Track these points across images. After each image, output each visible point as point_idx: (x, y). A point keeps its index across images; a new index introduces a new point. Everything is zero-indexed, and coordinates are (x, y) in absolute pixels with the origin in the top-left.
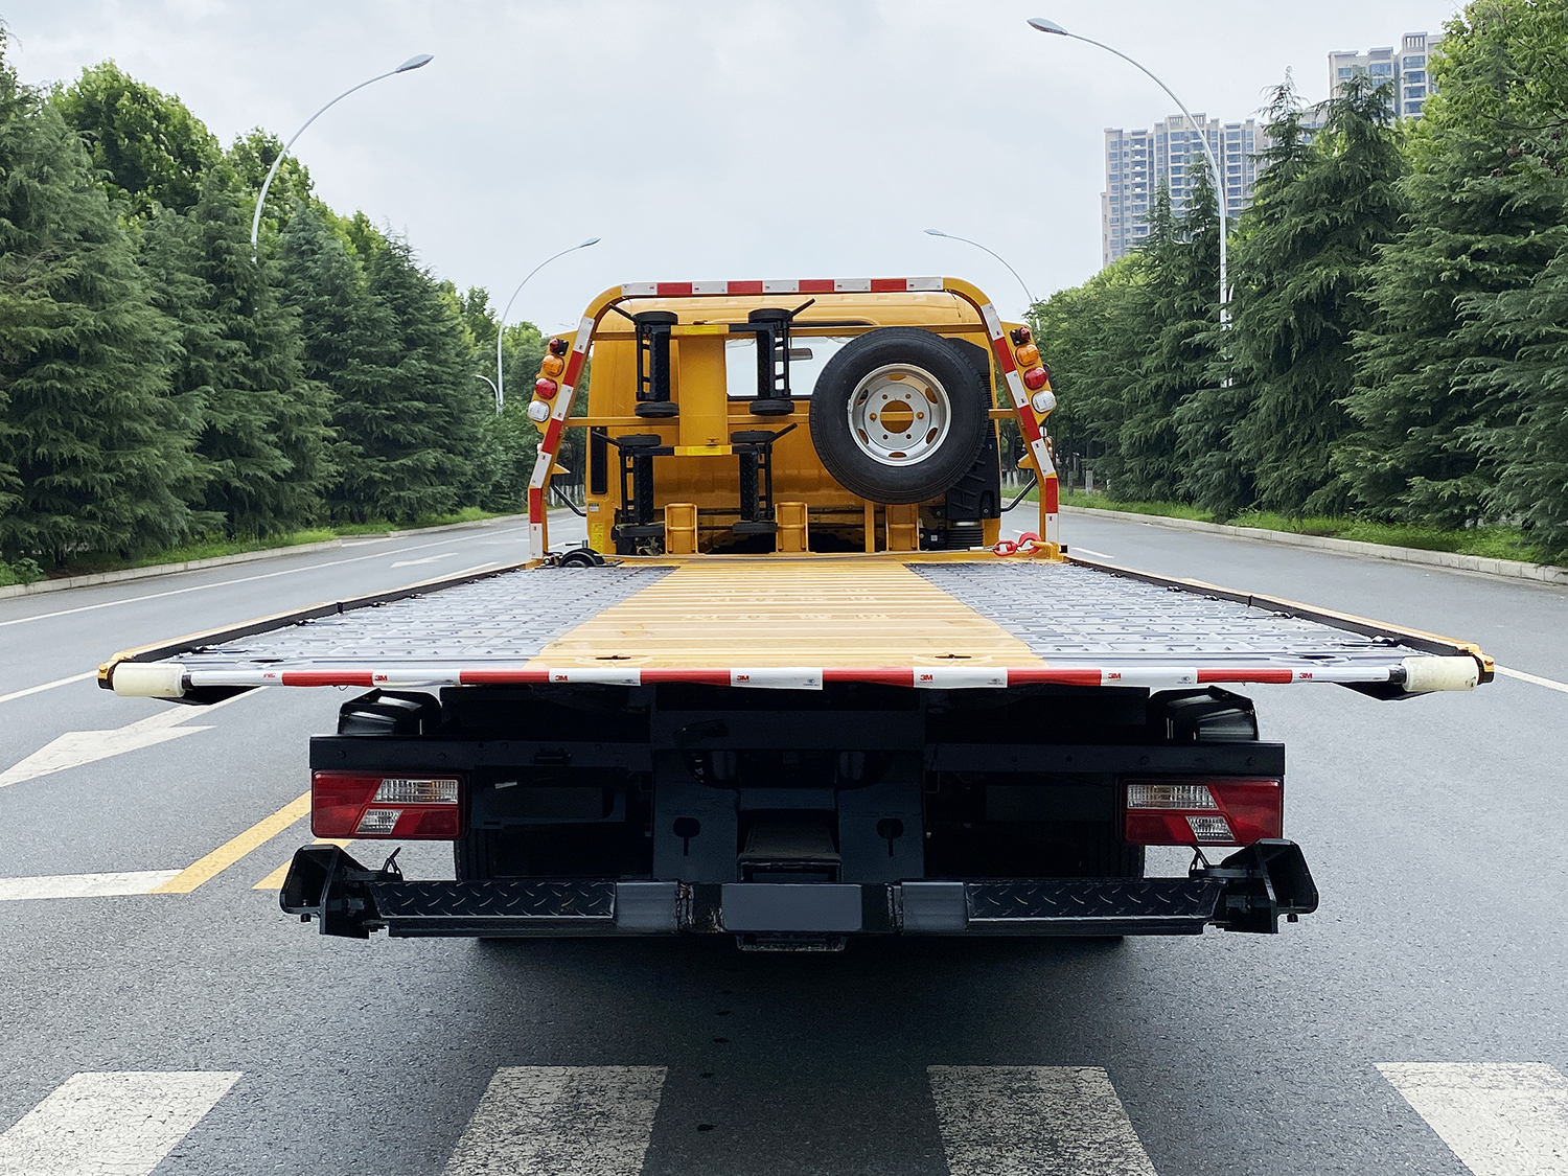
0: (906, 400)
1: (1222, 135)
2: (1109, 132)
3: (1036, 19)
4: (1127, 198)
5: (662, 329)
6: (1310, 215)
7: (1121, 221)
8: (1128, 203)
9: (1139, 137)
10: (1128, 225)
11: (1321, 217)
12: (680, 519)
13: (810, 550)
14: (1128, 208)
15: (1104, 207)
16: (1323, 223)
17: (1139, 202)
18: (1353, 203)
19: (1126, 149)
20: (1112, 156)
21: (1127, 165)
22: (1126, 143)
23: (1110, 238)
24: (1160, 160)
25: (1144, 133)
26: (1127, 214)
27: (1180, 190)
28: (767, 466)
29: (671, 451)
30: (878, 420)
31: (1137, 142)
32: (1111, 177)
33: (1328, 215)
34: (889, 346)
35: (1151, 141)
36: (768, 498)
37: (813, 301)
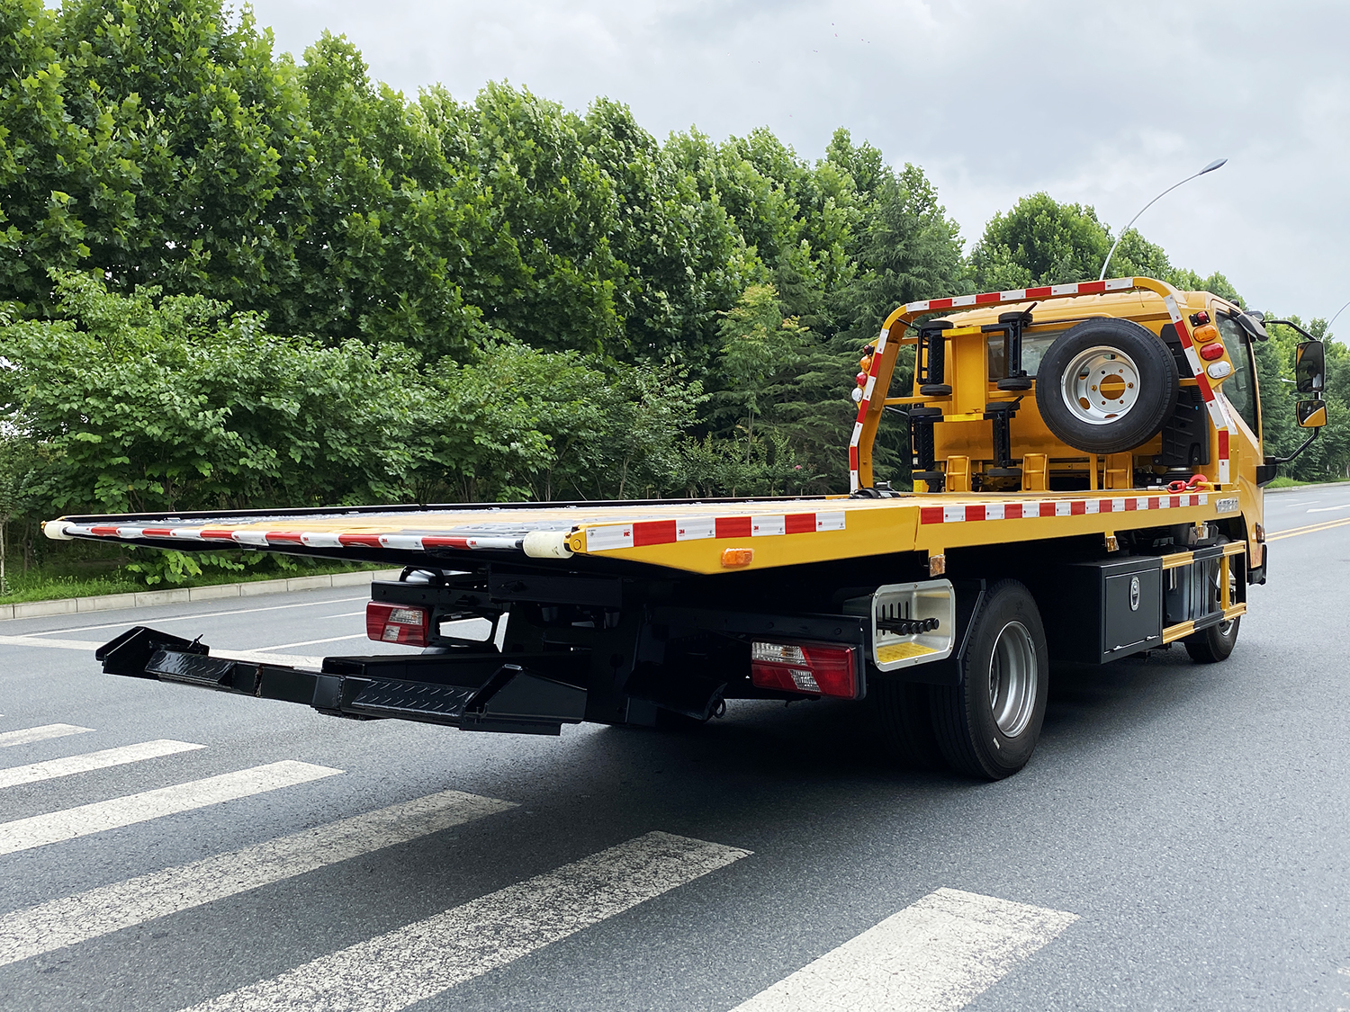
0: (1119, 374)
5: (937, 333)
12: (959, 467)
13: (1048, 489)
29: (945, 419)
30: (1098, 390)
34: (1090, 334)
37: (1036, 304)
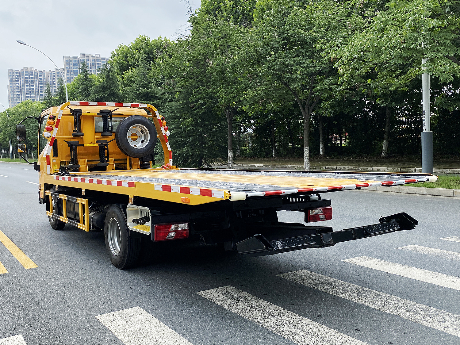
0: (136, 133)
1: (38, 73)
2: (9, 70)
3: (19, 41)
4: (14, 86)
5: (80, 114)
6: (98, 94)
7: (13, 92)
8: (14, 88)
9: (17, 72)
10: (15, 93)
11: (101, 95)
12: (83, 163)
13: (116, 170)
14: (15, 89)
15: (8, 89)
16: (102, 96)
17: (17, 88)
18: (108, 92)
19: (13, 74)
20: (10, 76)
21: (14, 78)
22: (14, 73)
23: (10, 96)
24: (22, 78)
25: (18, 71)
26: (14, 91)
27: (28, 85)
28: (107, 149)
29: (83, 145)
30: (130, 138)
31: (16, 73)
32: (10, 81)
33: (103, 94)
34: (136, 120)
35: (20, 73)
36: (108, 157)
37: (118, 108)
